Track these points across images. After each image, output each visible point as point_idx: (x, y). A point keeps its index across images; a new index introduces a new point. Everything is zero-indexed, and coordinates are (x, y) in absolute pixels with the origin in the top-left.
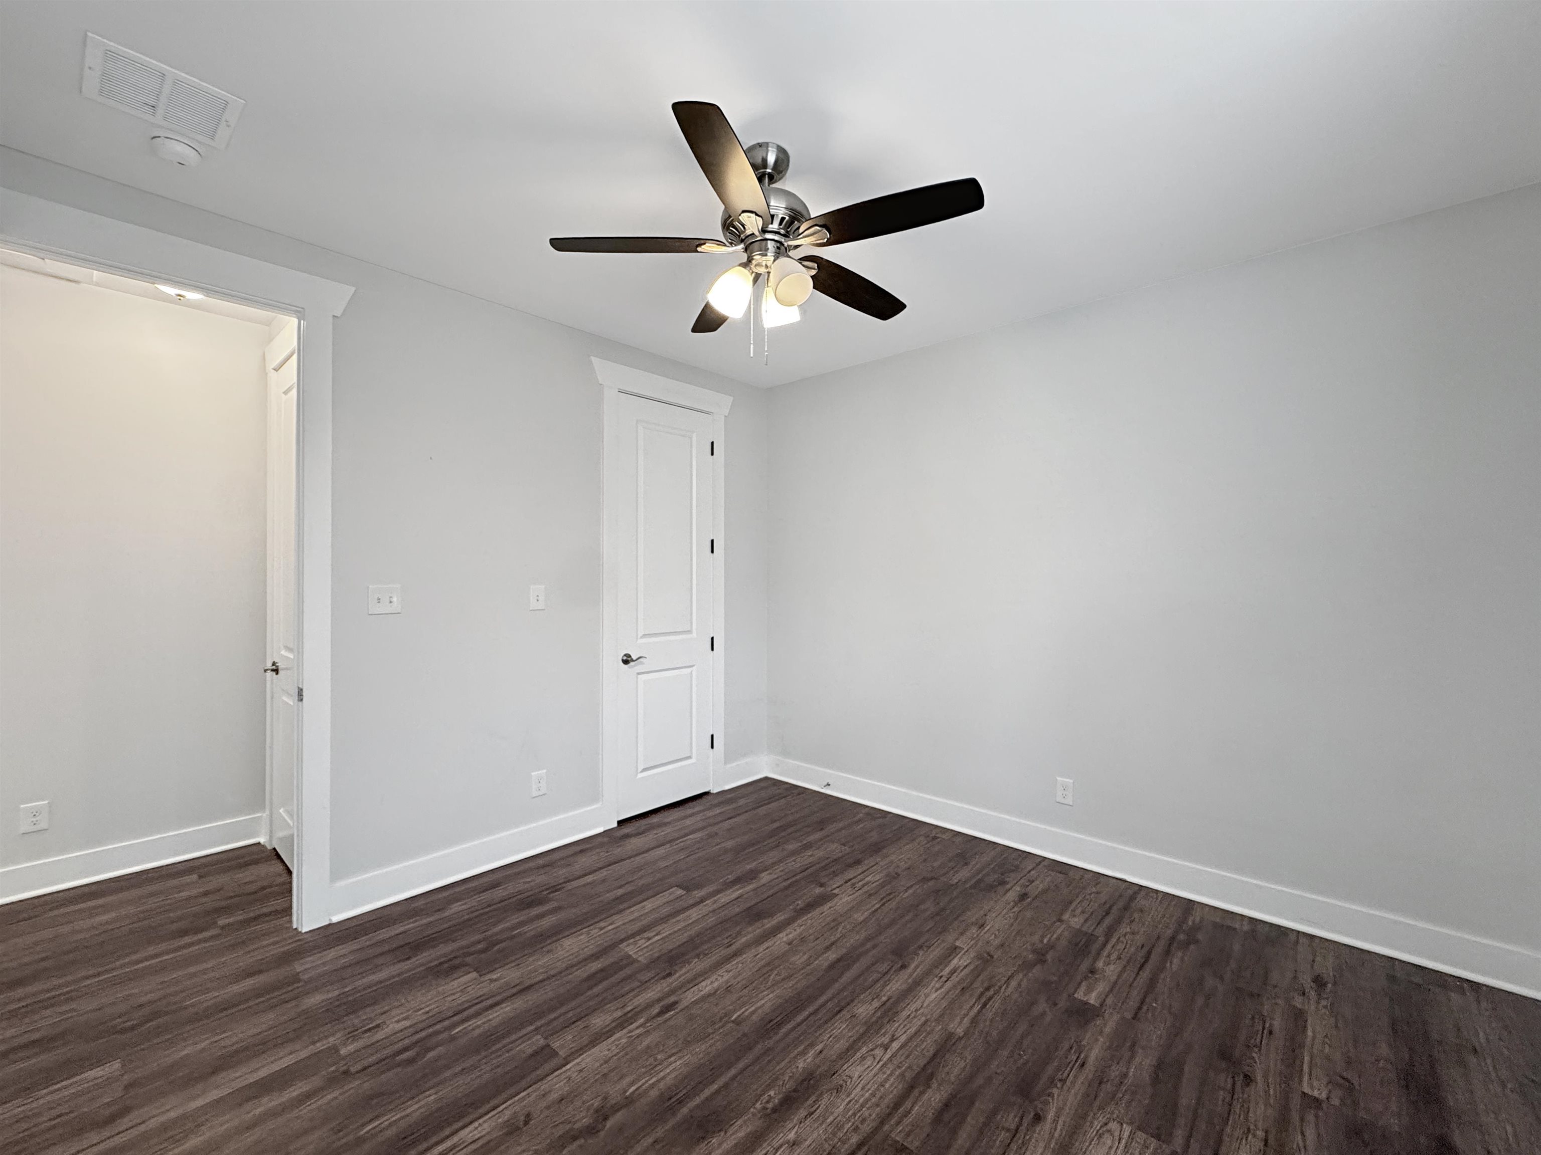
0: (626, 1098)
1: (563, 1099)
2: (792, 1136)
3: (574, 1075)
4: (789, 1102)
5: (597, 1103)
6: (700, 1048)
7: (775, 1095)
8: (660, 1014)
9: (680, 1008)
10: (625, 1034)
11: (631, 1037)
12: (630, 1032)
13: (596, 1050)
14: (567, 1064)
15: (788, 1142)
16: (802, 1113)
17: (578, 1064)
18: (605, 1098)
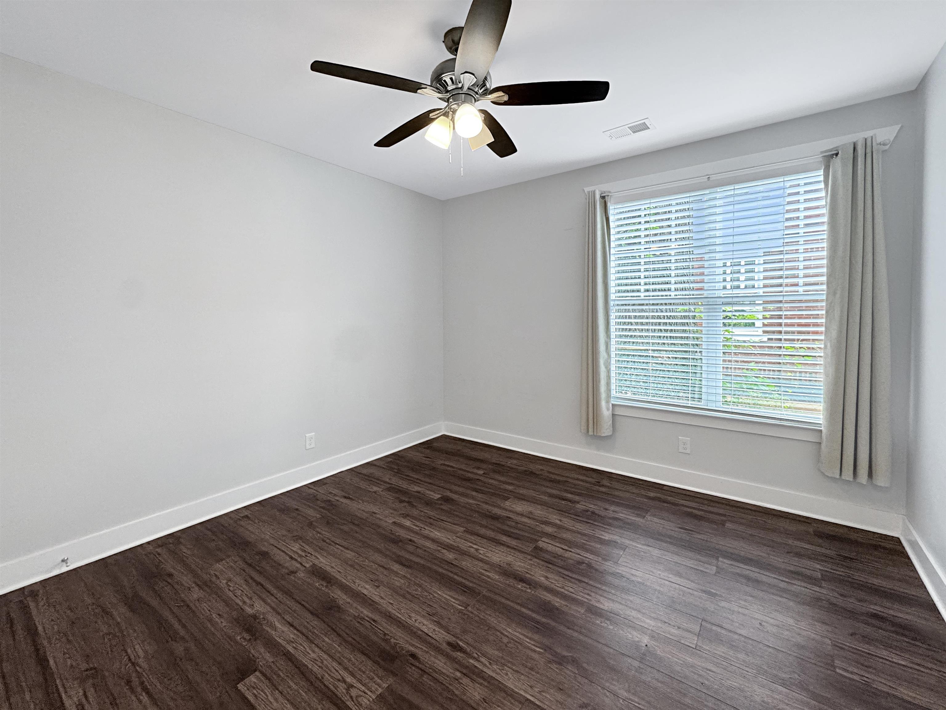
0: (545, 650)
1: (560, 689)
3: (537, 690)
5: (554, 666)
6: (493, 621)
8: (461, 650)
9: (454, 639)
10: (489, 668)
11: (490, 663)
12: (485, 665)
13: (510, 684)
14: (528, 700)
16: (527, 575)
17: (526, 692)
18: (550, 662)
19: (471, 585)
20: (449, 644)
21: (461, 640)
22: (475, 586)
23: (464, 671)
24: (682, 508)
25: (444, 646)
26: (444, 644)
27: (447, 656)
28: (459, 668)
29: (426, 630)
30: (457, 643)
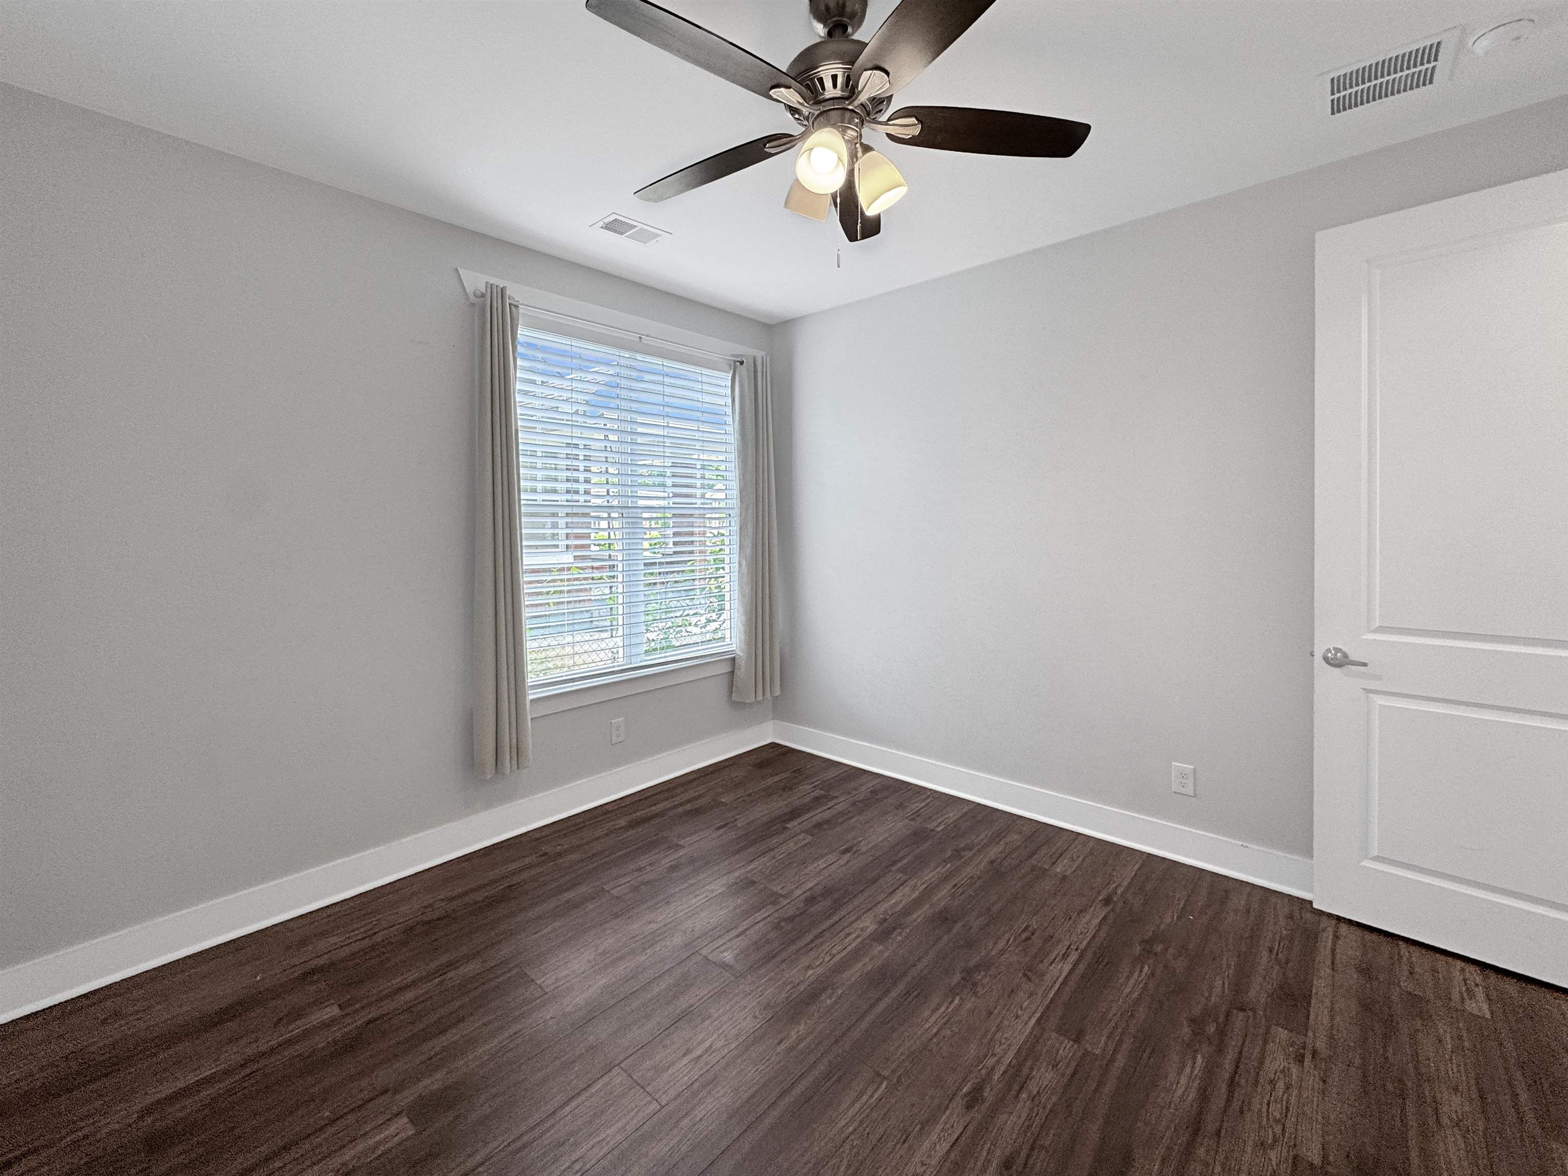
2: (810, 972)
4: (814, 995)
7: (827, 1001)
15: (813, 968)
19: (822, 1067)
20: (969, 1107)
21: (959, 1089)
22: (825, 1061)
23: (1016, 1087)
24: (671, 813)
25: (977, 1115)
26: (972, 1114)
27: (994, 1111)
28: (1014, 1093)
29: (946, 1146)
30: (966, 1095)
